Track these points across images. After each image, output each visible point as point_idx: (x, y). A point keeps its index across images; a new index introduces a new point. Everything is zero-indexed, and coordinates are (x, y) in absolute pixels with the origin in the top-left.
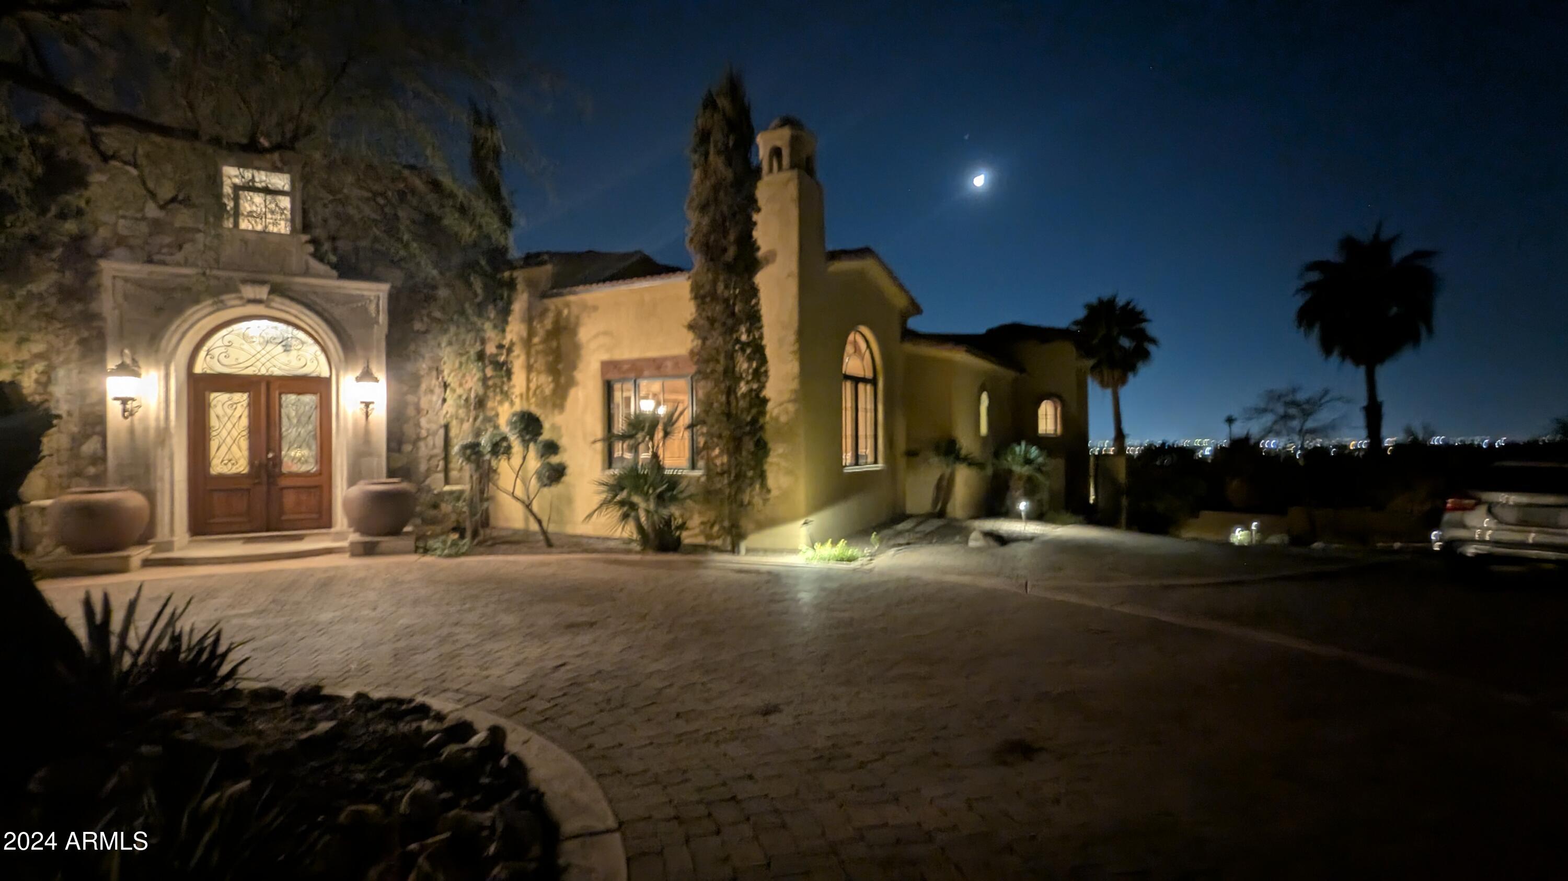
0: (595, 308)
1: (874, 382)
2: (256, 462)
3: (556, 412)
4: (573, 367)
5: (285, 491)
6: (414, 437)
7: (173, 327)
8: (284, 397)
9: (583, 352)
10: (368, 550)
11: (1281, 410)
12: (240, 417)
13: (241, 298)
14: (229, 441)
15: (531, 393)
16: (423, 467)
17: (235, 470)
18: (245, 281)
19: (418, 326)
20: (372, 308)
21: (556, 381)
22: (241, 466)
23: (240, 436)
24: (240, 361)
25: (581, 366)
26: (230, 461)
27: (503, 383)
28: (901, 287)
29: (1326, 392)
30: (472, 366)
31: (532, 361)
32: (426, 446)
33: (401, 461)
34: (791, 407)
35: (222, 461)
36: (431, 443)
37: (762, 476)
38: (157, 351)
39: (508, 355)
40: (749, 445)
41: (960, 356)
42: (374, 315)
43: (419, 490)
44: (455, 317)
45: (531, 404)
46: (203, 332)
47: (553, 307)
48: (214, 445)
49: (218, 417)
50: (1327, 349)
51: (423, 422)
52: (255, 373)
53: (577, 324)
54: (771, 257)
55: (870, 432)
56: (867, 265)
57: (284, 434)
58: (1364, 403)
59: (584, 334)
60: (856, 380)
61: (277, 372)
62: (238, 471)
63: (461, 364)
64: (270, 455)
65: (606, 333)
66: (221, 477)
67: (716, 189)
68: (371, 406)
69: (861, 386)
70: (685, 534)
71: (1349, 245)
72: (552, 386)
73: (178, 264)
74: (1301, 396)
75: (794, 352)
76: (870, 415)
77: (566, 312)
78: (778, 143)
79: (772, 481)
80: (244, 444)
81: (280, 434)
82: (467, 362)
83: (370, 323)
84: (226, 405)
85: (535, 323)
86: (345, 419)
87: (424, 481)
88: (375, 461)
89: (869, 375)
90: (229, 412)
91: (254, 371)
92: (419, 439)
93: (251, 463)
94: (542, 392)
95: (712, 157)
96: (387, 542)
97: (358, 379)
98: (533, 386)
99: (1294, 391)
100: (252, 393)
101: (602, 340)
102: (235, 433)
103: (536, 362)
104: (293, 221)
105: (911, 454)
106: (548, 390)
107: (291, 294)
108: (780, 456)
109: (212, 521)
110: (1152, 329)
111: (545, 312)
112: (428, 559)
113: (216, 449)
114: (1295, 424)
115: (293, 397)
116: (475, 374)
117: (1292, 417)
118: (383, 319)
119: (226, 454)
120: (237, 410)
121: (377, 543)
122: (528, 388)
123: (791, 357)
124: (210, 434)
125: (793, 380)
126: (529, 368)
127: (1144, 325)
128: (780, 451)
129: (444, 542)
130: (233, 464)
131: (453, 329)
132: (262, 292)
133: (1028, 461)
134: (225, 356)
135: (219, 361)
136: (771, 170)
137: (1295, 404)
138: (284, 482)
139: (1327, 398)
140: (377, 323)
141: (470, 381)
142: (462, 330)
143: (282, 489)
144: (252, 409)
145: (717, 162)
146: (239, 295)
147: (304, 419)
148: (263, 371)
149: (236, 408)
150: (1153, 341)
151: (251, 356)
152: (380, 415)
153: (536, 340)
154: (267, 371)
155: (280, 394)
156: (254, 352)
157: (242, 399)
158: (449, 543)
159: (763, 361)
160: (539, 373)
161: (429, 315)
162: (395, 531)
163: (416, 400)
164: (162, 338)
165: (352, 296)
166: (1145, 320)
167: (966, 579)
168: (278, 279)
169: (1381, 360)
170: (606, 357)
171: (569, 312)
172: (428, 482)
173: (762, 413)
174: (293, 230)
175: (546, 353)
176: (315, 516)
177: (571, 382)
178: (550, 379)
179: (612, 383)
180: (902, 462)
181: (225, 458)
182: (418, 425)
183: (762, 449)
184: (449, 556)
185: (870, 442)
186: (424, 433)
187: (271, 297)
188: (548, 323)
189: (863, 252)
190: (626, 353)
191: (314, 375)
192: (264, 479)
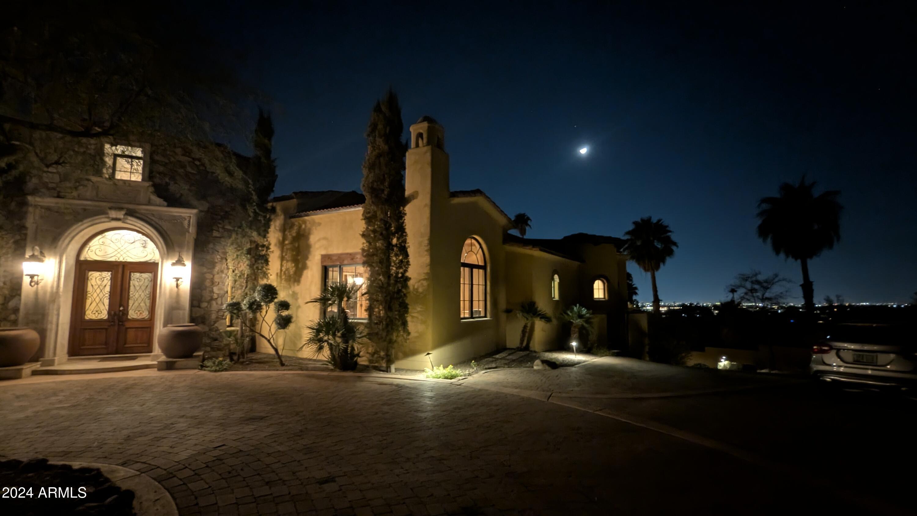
0: (319, 224)
1: (484, 268)
2: (113, 313)
3: (296, 284)
4: (306, 258)
5: (129, 330)
6: (209, 298)
7: (66, 234)
8: (132, 274)
9: (312, 249)
10: (169, 366)
11: (748, 285)
12: (105, 286)
13: (108, 218)
14: (97, 300)
15: (283, 273)
16: (214, 316)
17: (99, 317)
18: (111, 208)
19: (215, 234)
20: (186, 223)
21: (297, 266)
22: (104, 315)
23: (104, 297)
24: (107, 253)
25: (310, 257)
26: (97, 311)
27: (263, 267)
28: (502, 212)
29: (776, 275)
30: (244, 257)
31: (284, 254)
32: (217, 304)
33: (199, 313)
34: (425, 283)
35: (92, 311)
36: (219, 302)
37: (405, 324)
38: (56, 248)
39: (267, 251)
40: (396, 306)
41: (537, 253)
42: (186, 227)
43: (210, 330)
44: (236, 229)
45: (283, 279)
46: (87, 237)
47: (297, 223)
48: (88, 302)
49: (92, 285)
50: (777, 250)
51: (215, 289)
52: (116, 260)
53: (309, 234)
54: (414, 196)
55: (482, 297)
56: (479, 200)
57: (131, 296)
58: (802, 282)
59: (313, 239)
60: (472, 267)
61: (129, 260)
62: (102, 317)
63: (237, 255)
64: (121, 308)
65: (325, 238)
66: (92, 322)
67: (379, 156)
68: (180, 280)
69: (475, 271)
70: (359, 359)
71: (786, 188)
72: (294, 269)
73: (74, 198)
74: (760, 278)
75: (427, 251)
76: (482, 288)
77: (303, 226)
78: (421, 131)
79: (411, 326)
80: (107, 302)
81: (129, 295)
82: (241, 256)
83: (183, 232)
84: (97, 279)
85: (286, 233)
86: (165, 287)
87: (214, 325)
88: (181, 312)
89: (481, 263)
90: (99, 283)
91: (116, 259)
92: (212, 299)
93: (109, 313)
94: (289, 273)
95: (377, 139)
96: (181, 362)
97: (173, 264)
98: (284, 269)
99: (756, 275)
100: (113, 272)
101: (324, 242)
102: (101, 295)
103: (286, 255)
104: (143, 174)
105: (508, 311)
106: (292, 271)
107: (138, 215)
108: (418, 312)
109: (82, 347)
110: (674, 237)
111: (292, 226)
112: (202, 372)
113: (89, 305)
114: (759, 294)
115: (137, 275)
116: (245, 262)
117: (756, 291)
118: (192, 230)
119: (95, 308)
120: (104, 282)
121: (175, 362)
122: (281, 270)
123: (426, 253)
124: (86, 295)
125: (427, 266)
126: (282, 258)
127: (669, 234)
128: (419, 309)
129: (214, 363)
130: (99, 313)
131: (234, 236)
132: (121, 214)
133: (580, 316)
134: (99, 250)
135: (95, 253)
136: (417, 146)
137: (758, 282)
138: (128, 325)
139: (776, 280)
140: (189, 232)
141: (242, 266)
142: (240, 236)
143: (127, 328)
144: (113, 281)
145: (380, 141)
146: (107, 216)
147: (143, 288)
148: (121, 259)
149: (103, 281)
150: (675, 244)
151: (114, 250)
152: (186, 286)
153: (287, 242)
154: (124, 259)
155: (130, 272)
156: (116, 248)
157: (107, 275)
158: (216, 363)
159: (407, 255)
160: (287, 261)
161: (223, 228)
162: (188, 355)
163: (212, 276)
164: (59, 241)
165: (174, 216)
166: (670, 231)
167: (515, 391)
168: (131, 207)
169: (811, 257)
170: (324, 252)
171: (306, 226)
172: (216, 325)
173: (406, 286)
174: (143, 179)
175: (292, 250)
176: (146, 345)
177: (305, 267)
178: (293, 265)
179: (328, 268)
180: (503, 316)
181: (94, 310)
182: (212, 292)
183: (404, 308)
184: (216, 371)
185: (482, 304)
186: (215, 296)
187: (126, 217)
188: (294, 232)
189: (477, 192)
190: (335, 250)
191: (152, 261)
192: (117, 321)
